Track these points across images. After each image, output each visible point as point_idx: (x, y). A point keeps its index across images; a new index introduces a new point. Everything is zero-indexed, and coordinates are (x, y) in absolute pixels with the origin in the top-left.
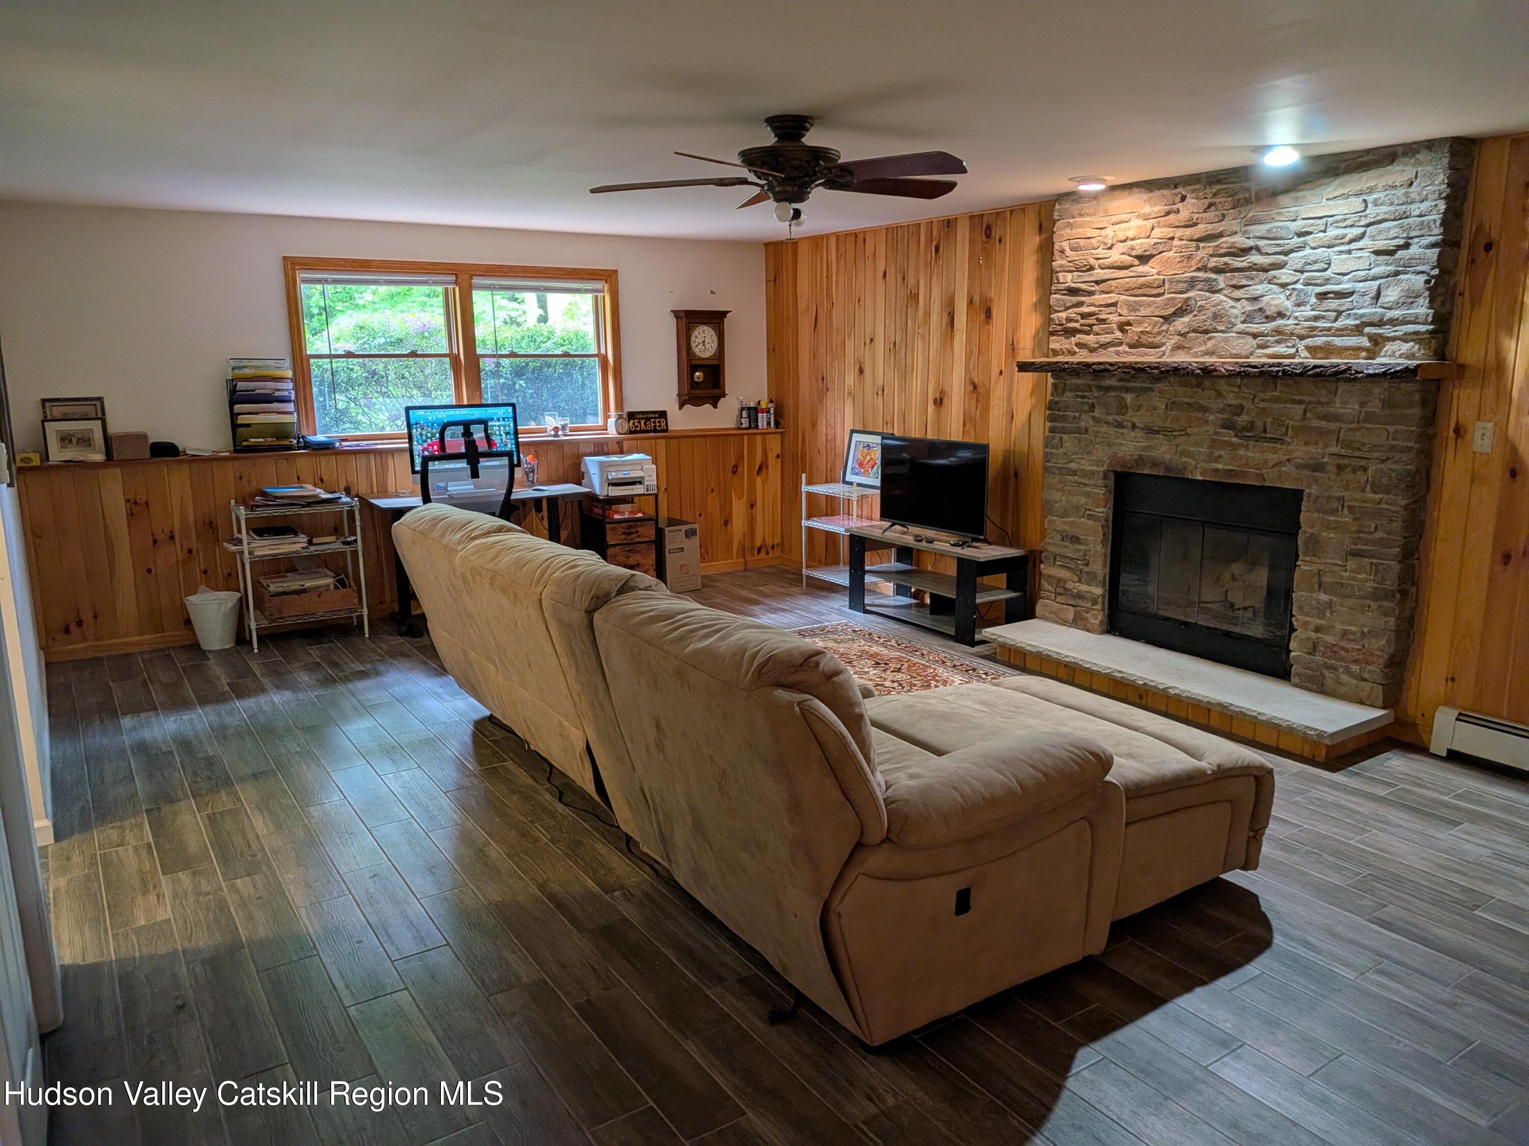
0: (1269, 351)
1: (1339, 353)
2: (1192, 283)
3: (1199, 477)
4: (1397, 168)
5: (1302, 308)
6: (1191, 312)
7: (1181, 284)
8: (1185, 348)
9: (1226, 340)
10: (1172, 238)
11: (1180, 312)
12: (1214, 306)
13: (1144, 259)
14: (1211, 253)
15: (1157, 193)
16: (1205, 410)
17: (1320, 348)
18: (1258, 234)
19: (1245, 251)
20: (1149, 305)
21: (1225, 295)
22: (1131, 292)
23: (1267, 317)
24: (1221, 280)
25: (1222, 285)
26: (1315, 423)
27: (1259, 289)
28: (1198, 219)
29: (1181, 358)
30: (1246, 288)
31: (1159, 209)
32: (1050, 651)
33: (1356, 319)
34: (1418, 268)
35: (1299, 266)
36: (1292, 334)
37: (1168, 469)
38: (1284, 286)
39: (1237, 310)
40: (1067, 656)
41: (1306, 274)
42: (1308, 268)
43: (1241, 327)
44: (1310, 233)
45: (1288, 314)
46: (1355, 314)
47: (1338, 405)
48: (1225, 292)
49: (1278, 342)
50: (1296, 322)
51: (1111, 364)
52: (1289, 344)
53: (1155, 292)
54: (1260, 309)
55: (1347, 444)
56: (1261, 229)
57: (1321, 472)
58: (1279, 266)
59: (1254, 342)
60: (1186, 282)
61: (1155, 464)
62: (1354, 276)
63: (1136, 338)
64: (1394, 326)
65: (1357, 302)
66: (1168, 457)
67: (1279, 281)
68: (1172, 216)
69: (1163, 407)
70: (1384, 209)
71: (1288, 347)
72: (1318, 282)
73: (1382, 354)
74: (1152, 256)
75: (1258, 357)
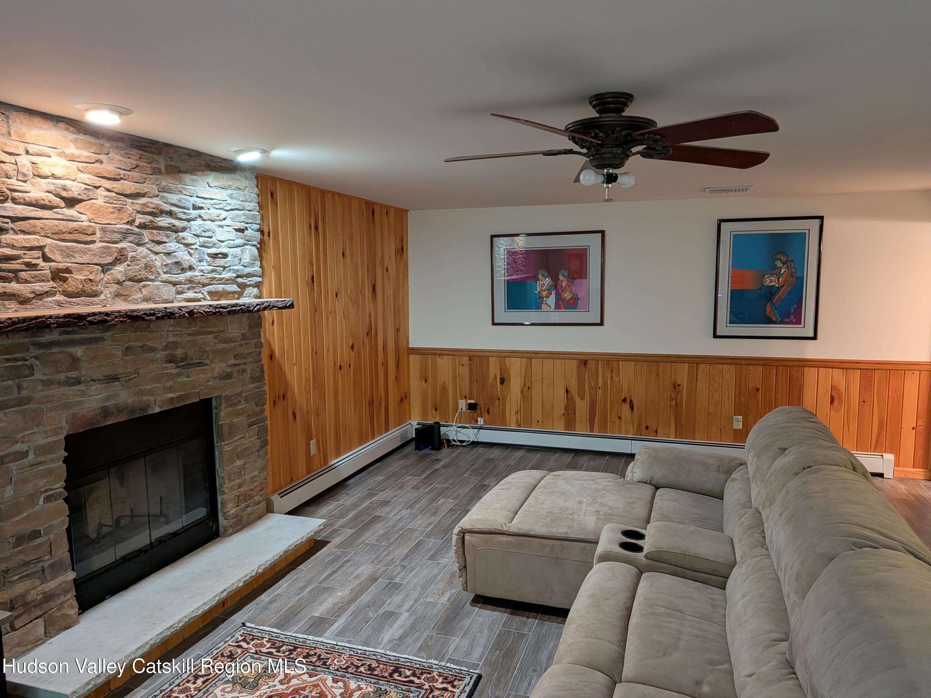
0: (184, 296)
1: (226, 296)
2: (125, 235)
3: (157, 410)
4: (238, 177)
5: (202, 263)
6: (125, 261)
7: (116, 235)
8: (123, 295)
9: (157, 287)
10: (97, 188)
11: (117, 261)
12: (144, 258)
13: (71, 202)
14: (139, 209)
15: (82, 137)
16: (153, 350)
17: (216, 292)
18: (173, 202)
19: (162, 212)
20: (84, 252)
21: (149, 249)
22: (61, 236)
23: (183, 269)
24: (147, 235)
25: (147, 240)
26: (220, 346)
27: (172, 246)
28: (124, 174)
29: (122, 306)
30: (164, 245)
31: (85, 154)
32: (161, 633)
33: (234, 273)
34: (253, 242)
35: (198, 232)
36: (199, 283)
37: (132, 411)
38: (187, 245)
39: (158, 261)
40: (180, 621)
41: (202, 239)
42: (204, 234)
43: (165, 277)
44: (202, 208)
45: (195, 267)
46: (234, 269)
47: (230, 331)
48: (148, 246)
49: (188, 289)
50: (202, 274)
51: (107, 314)
52: (196, 290)
53: (89, 238)
54: (177, 263)
55: (236, 357)
56: (173, 198)
57: (230, 379)
58: (184, 229)
59: (173, 289)
60: (121, 233)
61: (120, 410)
62: (228, 244)
63: (81, 286)
64: (248, 278)
65: (232, 261)
66: (130, 401)
67: (186, 242)
68: (97, 165)
69: (120, 353)
70: (235, 201)
71: (196, 292)
72: (210, 245)
73: (244, 295)
74: (82, 201)
75: (179, 301)
